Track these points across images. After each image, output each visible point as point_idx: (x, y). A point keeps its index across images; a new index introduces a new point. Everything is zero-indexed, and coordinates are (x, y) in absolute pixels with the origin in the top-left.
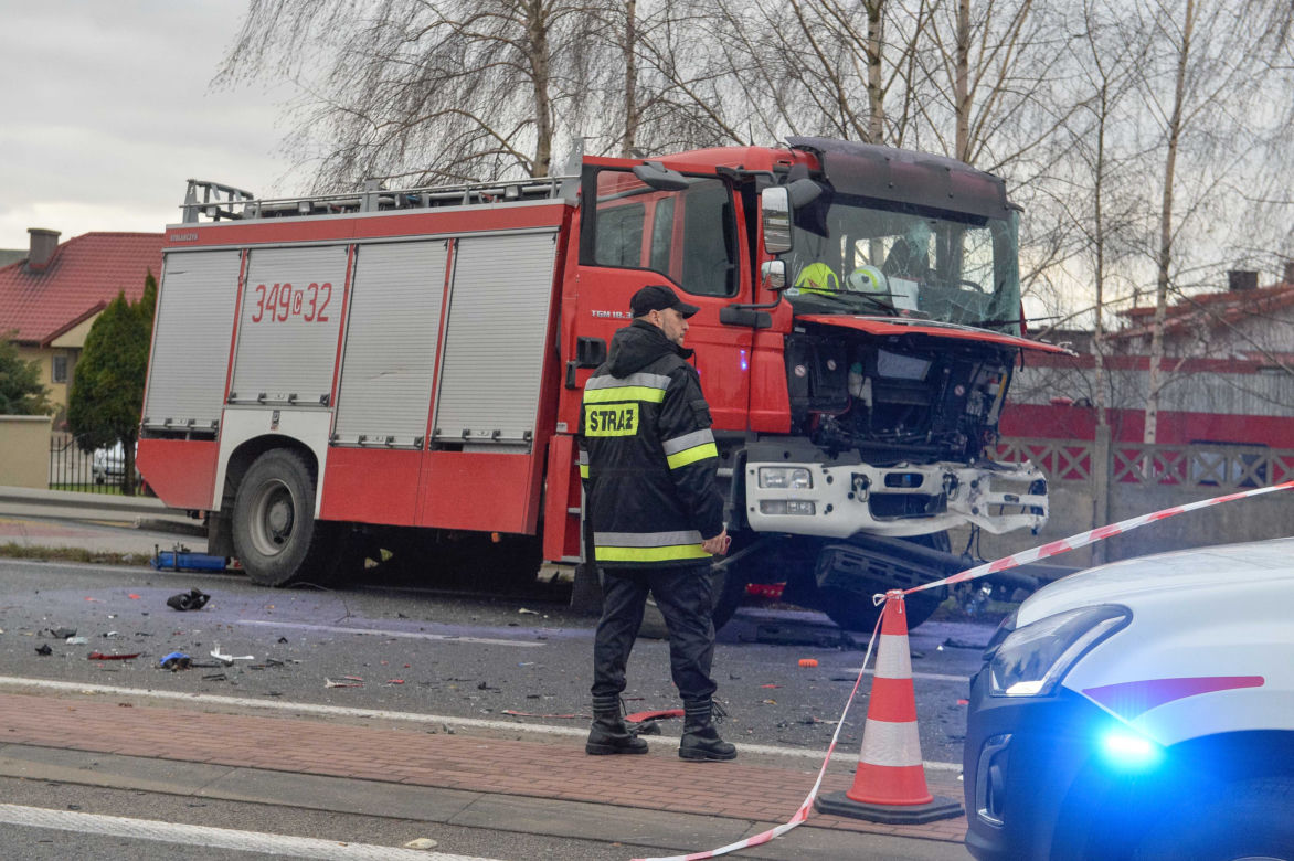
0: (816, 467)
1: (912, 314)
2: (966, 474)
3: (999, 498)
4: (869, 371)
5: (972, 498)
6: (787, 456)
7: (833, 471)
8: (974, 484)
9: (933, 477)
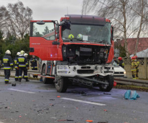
0: (67, 66)
1: (87, 41)
2: (99, 66)
3: (106, 70)
4: (79, 50)
5: (101, 70)
6: (62, 64)
7: (70, 66)
8: (101, 68)
9: (92, 67)
